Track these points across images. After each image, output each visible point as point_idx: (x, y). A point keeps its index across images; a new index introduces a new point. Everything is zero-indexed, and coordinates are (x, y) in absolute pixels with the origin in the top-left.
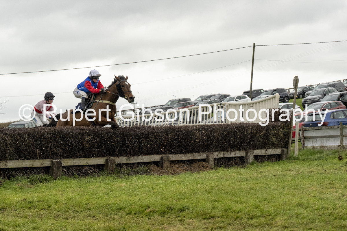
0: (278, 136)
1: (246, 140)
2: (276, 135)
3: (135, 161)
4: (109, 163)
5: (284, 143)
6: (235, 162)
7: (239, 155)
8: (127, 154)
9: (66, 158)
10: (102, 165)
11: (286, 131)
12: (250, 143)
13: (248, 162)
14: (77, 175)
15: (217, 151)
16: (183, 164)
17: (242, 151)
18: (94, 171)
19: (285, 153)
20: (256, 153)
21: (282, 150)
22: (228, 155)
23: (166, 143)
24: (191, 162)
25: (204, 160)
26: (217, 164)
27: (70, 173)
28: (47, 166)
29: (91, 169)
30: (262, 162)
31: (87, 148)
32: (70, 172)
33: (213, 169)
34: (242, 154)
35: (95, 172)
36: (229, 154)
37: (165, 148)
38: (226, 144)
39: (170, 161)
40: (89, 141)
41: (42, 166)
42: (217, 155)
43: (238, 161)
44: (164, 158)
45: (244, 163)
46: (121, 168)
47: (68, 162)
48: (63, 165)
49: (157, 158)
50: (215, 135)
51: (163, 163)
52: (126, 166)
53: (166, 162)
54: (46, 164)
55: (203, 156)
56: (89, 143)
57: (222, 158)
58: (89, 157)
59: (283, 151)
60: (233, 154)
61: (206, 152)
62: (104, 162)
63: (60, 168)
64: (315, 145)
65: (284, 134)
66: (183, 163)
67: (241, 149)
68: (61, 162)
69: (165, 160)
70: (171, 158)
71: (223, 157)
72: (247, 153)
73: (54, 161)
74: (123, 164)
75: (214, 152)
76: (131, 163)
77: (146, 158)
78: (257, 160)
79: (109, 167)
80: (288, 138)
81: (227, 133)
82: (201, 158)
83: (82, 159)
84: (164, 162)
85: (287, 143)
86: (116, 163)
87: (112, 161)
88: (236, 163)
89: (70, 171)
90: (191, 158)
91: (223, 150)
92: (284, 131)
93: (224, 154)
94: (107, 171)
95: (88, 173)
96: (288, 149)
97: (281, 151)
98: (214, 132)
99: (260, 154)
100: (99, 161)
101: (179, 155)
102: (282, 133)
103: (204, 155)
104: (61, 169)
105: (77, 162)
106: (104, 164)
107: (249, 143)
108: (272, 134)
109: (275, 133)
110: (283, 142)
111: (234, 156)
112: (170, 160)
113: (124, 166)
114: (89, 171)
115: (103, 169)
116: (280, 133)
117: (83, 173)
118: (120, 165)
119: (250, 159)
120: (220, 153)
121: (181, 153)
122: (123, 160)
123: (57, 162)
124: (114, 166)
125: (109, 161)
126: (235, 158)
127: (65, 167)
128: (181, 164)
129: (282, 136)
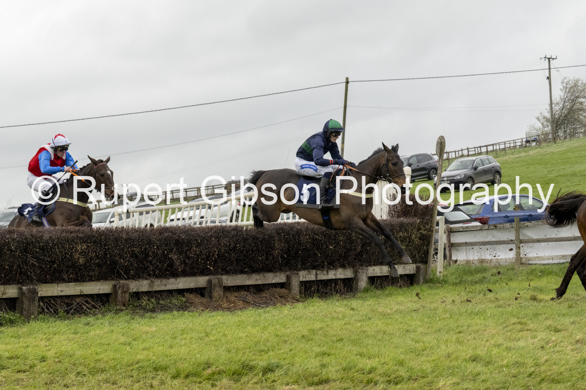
0: (409, 242)
1: (355, 249)
2: (407, 240)
3: (163, 288)
4: (120, 292)
5: (420, 255)
6: (335, 287)
7: (342, 277)
8: (149, 275)
9: (46, 283)
10: (107, 295)
11: (424, 233)
12: (362, 255)
13: (359, 287)
14: (64, 312)
15: (305, 269)
16: (245, 293)
17: (348, 269)
18: (92, 305)
19: (422, 272)
20: (373, 272)
21: (416, 267)
22: (323, 276)
23: (216, 256)
24: (259, 289)
25: (282, 285)
26: (305, 292)
27: (51, 310)
28: (11, 297)
29: (87, 302)
30: (382, 288)
31: (81, 265)
32: (52, 308)
33: (298, 301)
34: (347, 273)
35: (95, 308)
36: (325, 274)
37: (214, 264)
38: (320, 257)
39: (224, 287)
40: (83, 253)
41: (4, 297)
42: (304, 276)
43: (341, 286)
44: (213, 283)
45: (351, 289)
46: (139, 299)
47: (48, 290)
48: (39, 295)
49: (201, 281)
50: (301, 240)
51: (212, 291)
52: (148, 296)
53: (217, 289)
54: (10, 294)
55: (280, 278)
56: (84, 255)
57: (313, 281)
58: (84, 281)
59: (418, 268)
60: (331, 275)
61: (286, 271)
62: (110, 289)
63: (34, 300)
64: (472, 258)
65: (420, 239)
66: (245, 291)
67: (347, 265)
68: (36, 289)
69: (215, 286)
70: (226, 282)
71: (315, 279)
72: (356, 272)
73: (24, 288)
74: (142, 292)
75: (300, 270)
76: (156, 292)
77: (182, 283)
78: (373, 284)
79: (119, 297)
80: (427, 246)
81: (321, 237)
82: (277, 282)
83: (72, 284)
84: (214, 290)
85: (427, 253)
86: (131, 291)
87: (124, 286)
88: (337, 291)
89: (51, 305)
90: (259, 282)
91: (314, 267)
92: (421, 233)
93: (316, 274)
94: (116, 305)
95: (83, 308)
96: (428, 265)
97: (415, 269)
98: (299, 236)
99: (379, 274)
100: (101, 288)
101: (240, 276)
102: (416, 236)
103: (282, 276)
104: (37, 303)
105: (63, 289)
106: (111, 294)
107: (360, 254)
108: (399, 239)
109: (406, 237)
110: (418, 253)
111: (334, 277)
112: (224, 285)
113: (145, 297)
114: (85, 305)
115: (108, 301)
116: (413, 236)
117: (75, 309)
118: (137, 295)
119: (362, 283)
120: (309, 272)
121: (242, 272)
122: (143, 285)
123: (29, 290)
124: (127, 296)
125: (119, 288)
126: (335, 281)
127: (42, 299)
128: (243, 293)
129: (417, 241)
